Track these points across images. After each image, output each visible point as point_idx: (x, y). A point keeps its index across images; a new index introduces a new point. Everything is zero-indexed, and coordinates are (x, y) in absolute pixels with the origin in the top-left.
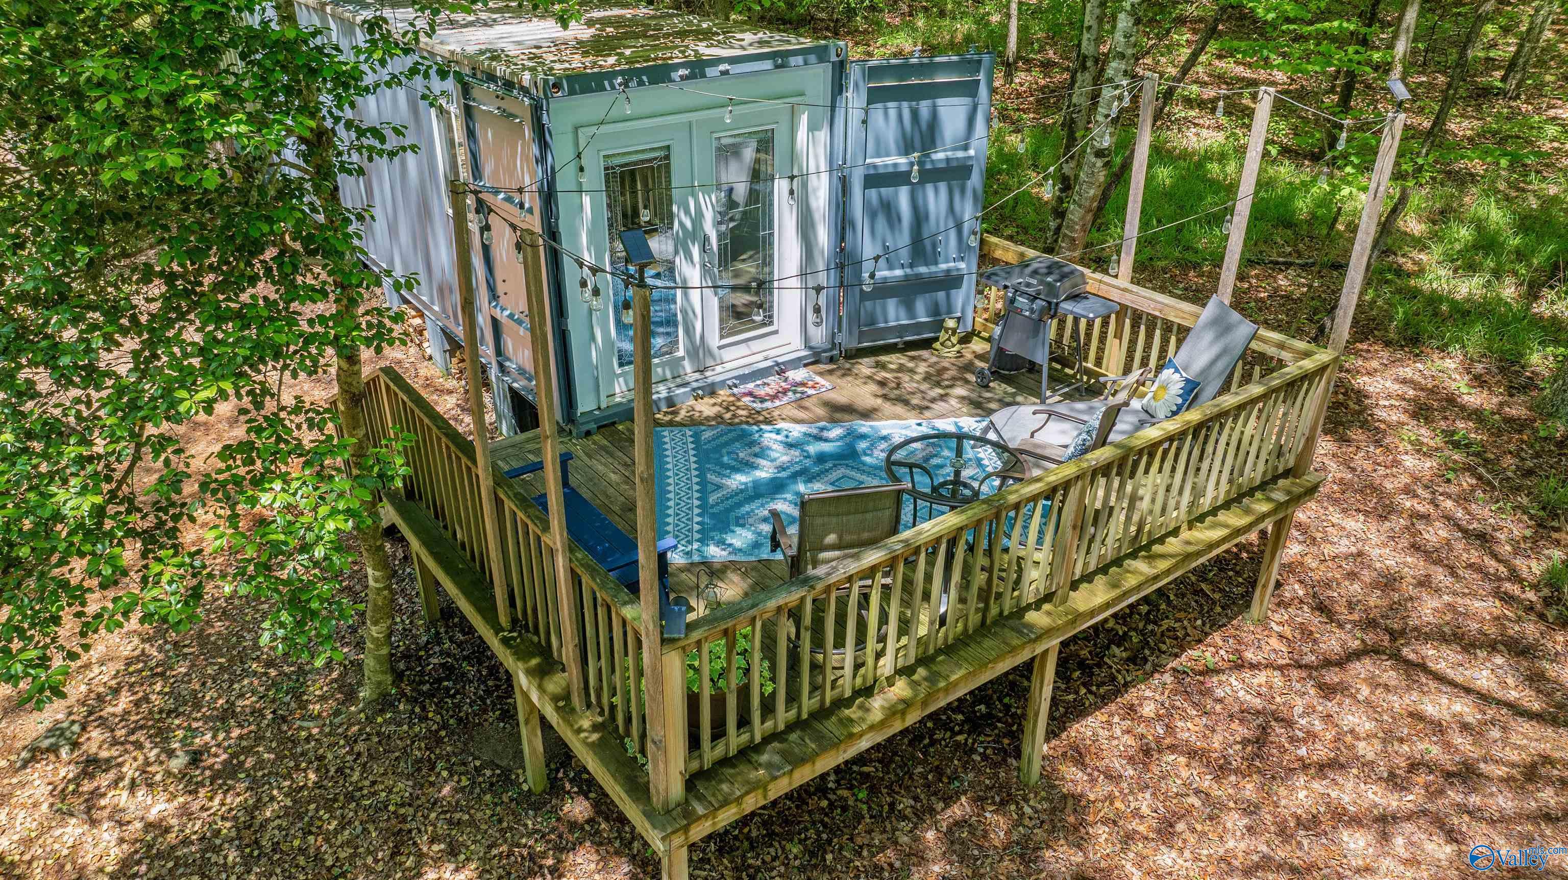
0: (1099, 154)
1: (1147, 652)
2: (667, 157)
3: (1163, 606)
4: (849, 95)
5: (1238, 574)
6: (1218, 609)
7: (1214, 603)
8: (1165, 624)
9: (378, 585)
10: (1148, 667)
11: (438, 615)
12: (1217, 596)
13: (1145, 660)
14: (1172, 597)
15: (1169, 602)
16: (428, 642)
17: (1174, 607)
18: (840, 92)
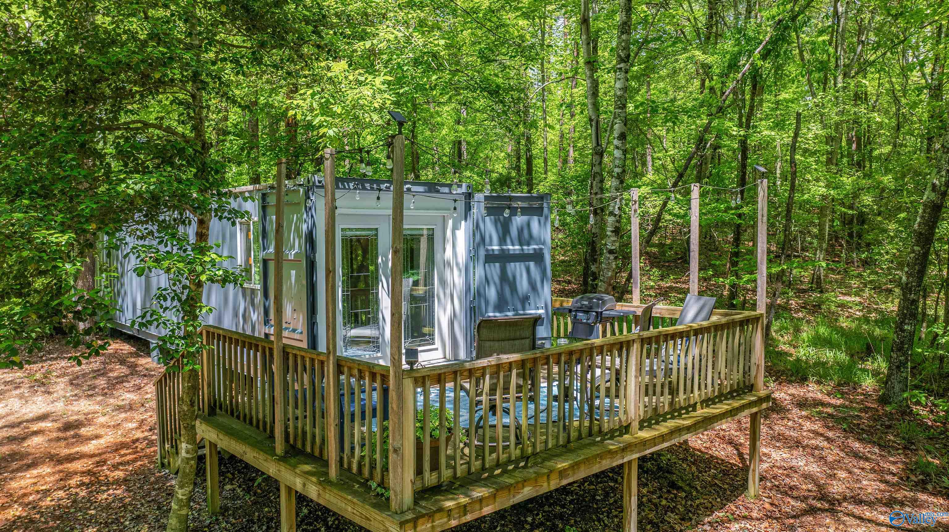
0: (611, 252)
1: (690, 515)
2: (376, 235)
3: (694, 493)
4: (475, 211)
5: (736, 476)
6: (729, 493)
7: (725, 490)
8: (697, 502)
9: (188, 456)
10: (693, 522)
11: (218, 509)
12: (726, 486)
13: (691, 519)
14: (699, 488)
15: (698, 491)
16: (210, 523)
17: (702, 493)
18: (470, 210)
